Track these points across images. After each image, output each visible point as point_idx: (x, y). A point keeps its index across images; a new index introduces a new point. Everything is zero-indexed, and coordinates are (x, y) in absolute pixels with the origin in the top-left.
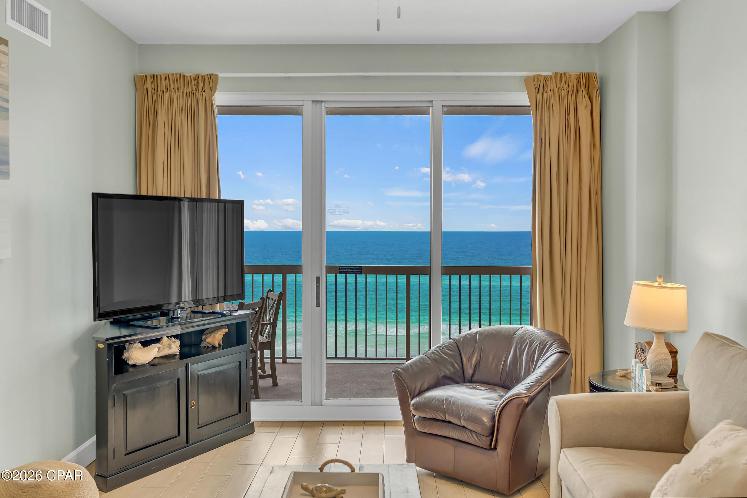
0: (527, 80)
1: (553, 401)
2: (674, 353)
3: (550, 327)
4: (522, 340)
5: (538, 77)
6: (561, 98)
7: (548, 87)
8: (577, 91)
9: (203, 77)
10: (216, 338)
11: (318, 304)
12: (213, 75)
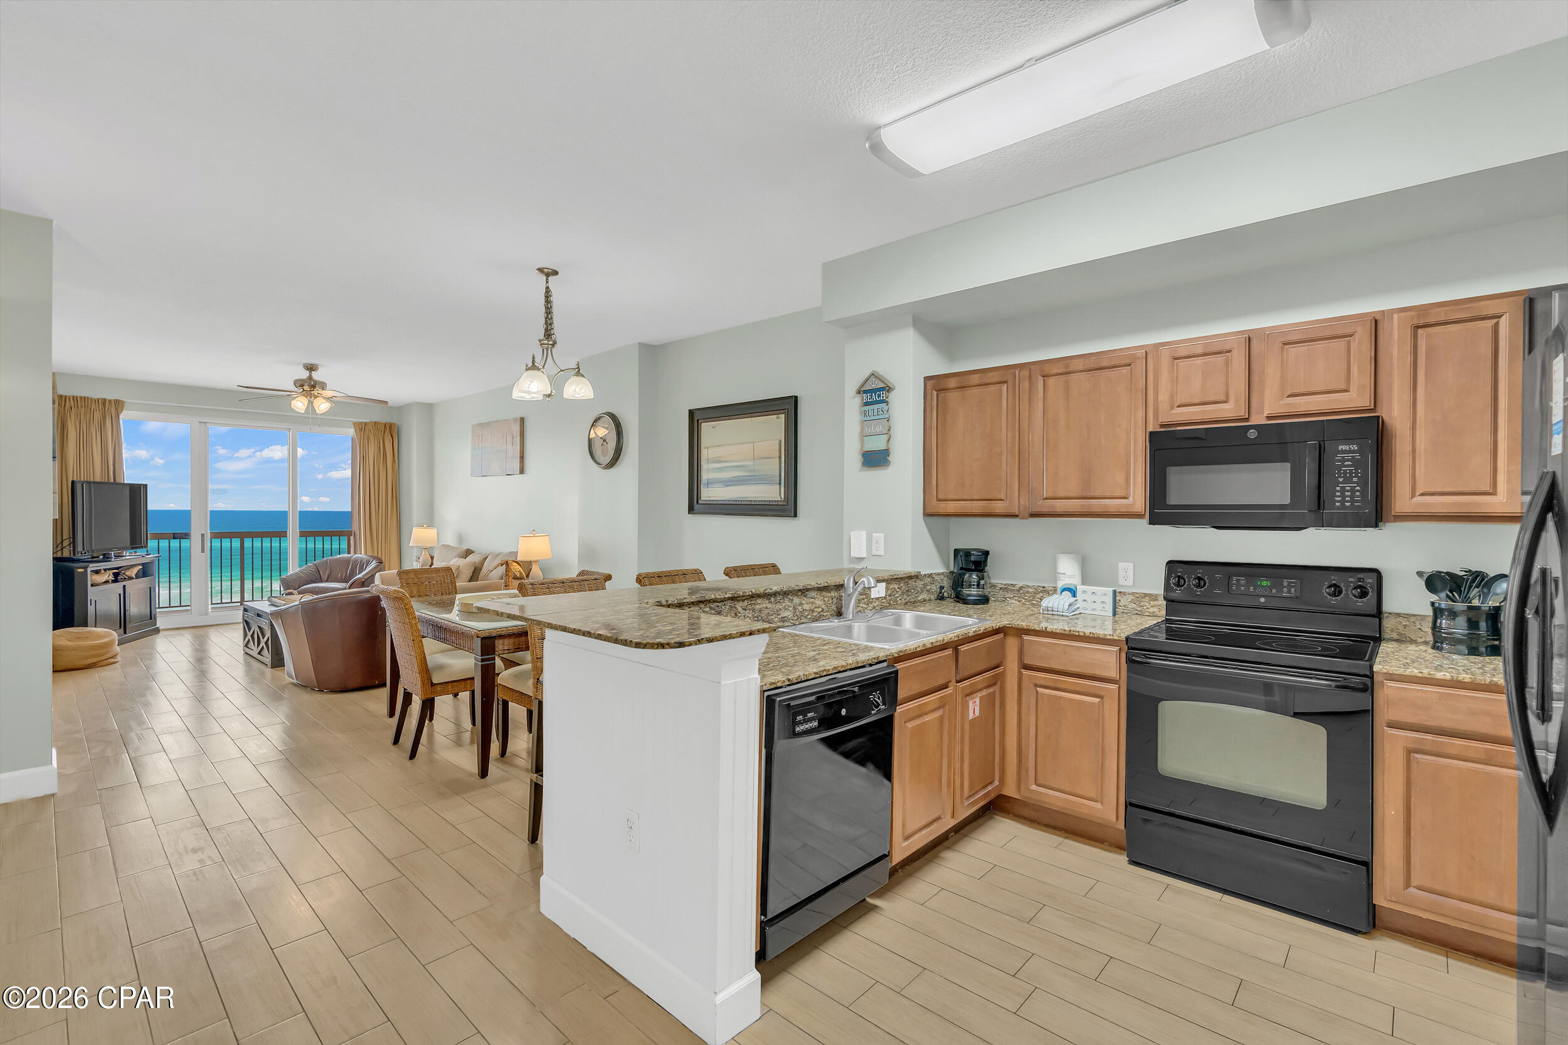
0: (355, 424)
1: (377, 575)
2: (432, 558)
3: (370, 553)
4: (356, 560)
5: (362, 423)
6: (375, 435)
7: (367, 429)
8: (384, 432)
9: (110, 401)
10: (133, 572)
11: (203, 551)
12: (119, 400)
